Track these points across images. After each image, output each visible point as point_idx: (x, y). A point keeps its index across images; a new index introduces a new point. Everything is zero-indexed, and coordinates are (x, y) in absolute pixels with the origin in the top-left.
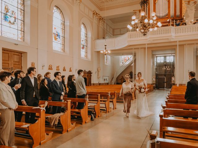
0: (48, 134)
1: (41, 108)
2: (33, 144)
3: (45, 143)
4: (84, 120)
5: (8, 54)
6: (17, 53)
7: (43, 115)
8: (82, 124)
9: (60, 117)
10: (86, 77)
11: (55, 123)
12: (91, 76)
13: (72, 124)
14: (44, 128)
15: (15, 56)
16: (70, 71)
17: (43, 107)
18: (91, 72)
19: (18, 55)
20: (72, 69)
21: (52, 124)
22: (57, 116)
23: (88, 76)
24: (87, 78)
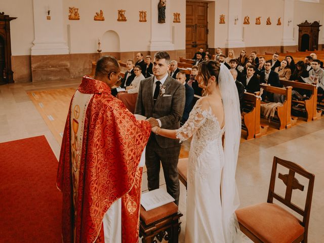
0: (263, 127)
1: (257, 96)
2: (248, 135)
3: (259, 136)
4: (310, 116)
5: (192, 6)
6: (202, 3)
7: (259, 104)
8: (306, 121)
9: (277, 108)
10: (308, 34)
11: (271, 115)
12: (319, 30)
13: (293, 119)
14: (259, 119)
15: (200, 8)
16: (277, 24)
17: (259, 95)
18: (319, 24)
19: (203, 6)
20: (281, 21)
21: (267, 116)
22: (273, 106)
23: (312, 31)
24: (310, 35)
